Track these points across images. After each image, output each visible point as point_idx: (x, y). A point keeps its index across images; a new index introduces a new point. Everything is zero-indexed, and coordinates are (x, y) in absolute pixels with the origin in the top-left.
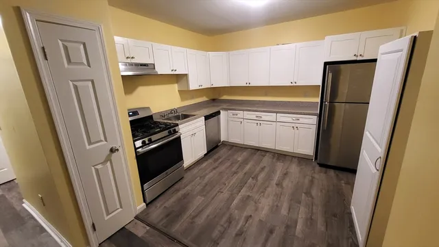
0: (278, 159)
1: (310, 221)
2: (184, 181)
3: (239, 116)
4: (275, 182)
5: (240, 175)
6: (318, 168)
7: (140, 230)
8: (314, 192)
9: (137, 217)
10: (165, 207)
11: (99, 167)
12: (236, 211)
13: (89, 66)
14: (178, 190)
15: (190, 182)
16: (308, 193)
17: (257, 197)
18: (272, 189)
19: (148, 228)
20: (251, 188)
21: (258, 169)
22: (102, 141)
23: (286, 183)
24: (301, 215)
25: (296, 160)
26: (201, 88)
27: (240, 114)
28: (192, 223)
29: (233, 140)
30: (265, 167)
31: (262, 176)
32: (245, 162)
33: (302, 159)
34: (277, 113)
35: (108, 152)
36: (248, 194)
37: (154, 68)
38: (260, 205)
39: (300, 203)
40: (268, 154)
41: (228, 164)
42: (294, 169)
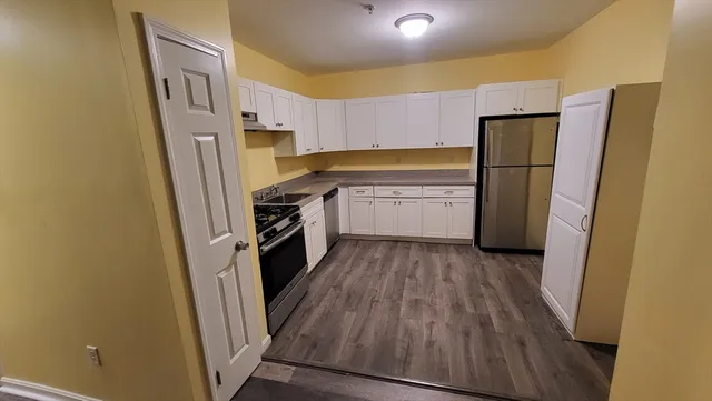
0: (430, 250)
1: (504, 313)
2: (312, 296)
3: (366, 193)
4: (440, 277)
5: (390, 275)
6: (481, 253)
7: (283, 374)
8: (492, 281)
9: (264, 359)
10: (303, 336)
11: (223, 275)
12: (411, 321)
13: (212, 111)
14: (309, 310)
15: (322, 296)
16: (487, 284)
17: (428, 299)
18: (441, 286)
19: (294, 368)
20: (414, 289)
21: (410, 265)
22: (225, 232)
23: (454, 276)
24: (491, 309)
25: (452, 247)
26: (308, 153)
27: (369, 190)
28: (358, 346)
29: (358, 231)
30: (417, 262)
31: (420, 273)
32: (387, 260)
33: (459, 246)
34: (422, 185)
35: (234, 250)
36: (414, 297)
37: (256, 120)
38: (438, 308)
39: (482, 296)
40: (412, 245)
41: (364, 264)
42: (454, 258)
